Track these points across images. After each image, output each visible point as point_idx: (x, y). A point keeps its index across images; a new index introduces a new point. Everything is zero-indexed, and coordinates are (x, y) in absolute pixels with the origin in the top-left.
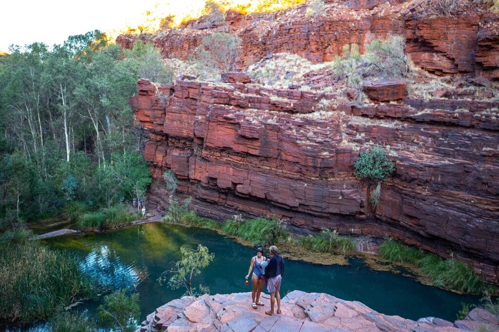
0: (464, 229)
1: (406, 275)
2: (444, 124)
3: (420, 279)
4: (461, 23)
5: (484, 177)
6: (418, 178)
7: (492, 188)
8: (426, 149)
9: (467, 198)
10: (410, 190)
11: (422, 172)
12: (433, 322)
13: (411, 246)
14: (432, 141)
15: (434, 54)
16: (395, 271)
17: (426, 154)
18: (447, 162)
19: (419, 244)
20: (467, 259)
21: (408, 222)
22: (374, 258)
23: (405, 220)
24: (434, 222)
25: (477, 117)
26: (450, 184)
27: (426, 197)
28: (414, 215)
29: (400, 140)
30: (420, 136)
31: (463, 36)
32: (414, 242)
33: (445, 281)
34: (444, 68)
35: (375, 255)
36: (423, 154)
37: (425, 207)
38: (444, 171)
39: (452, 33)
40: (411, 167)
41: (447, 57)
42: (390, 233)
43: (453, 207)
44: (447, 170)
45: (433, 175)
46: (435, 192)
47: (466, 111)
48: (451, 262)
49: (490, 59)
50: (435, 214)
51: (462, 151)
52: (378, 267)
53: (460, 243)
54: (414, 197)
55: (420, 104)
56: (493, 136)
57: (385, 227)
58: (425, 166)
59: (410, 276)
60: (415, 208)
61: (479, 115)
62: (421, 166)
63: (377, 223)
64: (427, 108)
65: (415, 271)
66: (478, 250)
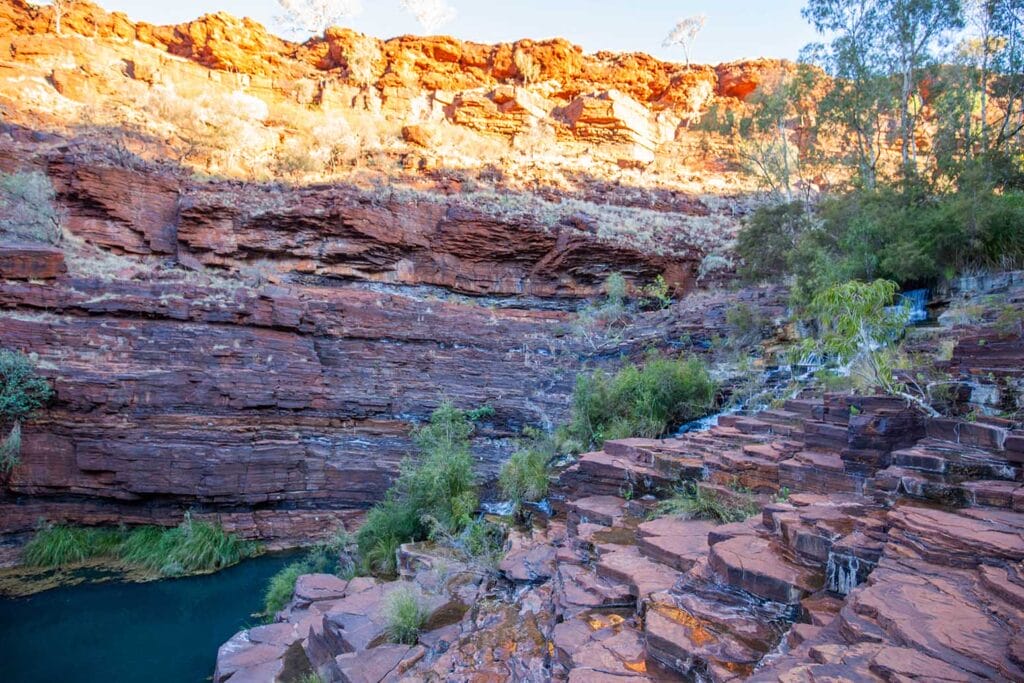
0: (202, 468)
1: (100, 580)
2: (145, 315)
3: (129, 577)
4: (151, 185)
5: (223, 385)
6: (107, 401)
7: (235, 401)
8: (114, 355)
9: (200, 421)
10: (92, 425)
11: (113, 391)
12: (252, 641)
13: (98, 525)
14: (124, 343)
15: (108, 222)
16: (72, 581)
17: (116, 362)
18: (158, 371)
19: (114, 517)
20: (211, 515)
21: (88, 483)
22: (16, 572)
23: (82, 483)
24: (146, 471)
25: (196, 305)
26: (167, 404)
27: (126, 432)
28: (103, 468)
29: (57, 343)
30: (100, 336)
31: (156, 202)
32: (102, 517)
33: (182, 561)
34: (127, 244)
35: (15, 568)
36: (110, 364)
37: (127, 448)
38: (156, 383)
39: (138, 195)
40: (90, 383)
41: (132, 229)
42: (49, 514)
43: (178, 438)
44: (160, 384)
45: (136, 393)
46: (142, 420)
47: (179, 297)
48: (187, 527)
49: (199, 237)
50: (147, 456)
51: (181, 352)
52: (30, 586)
53: (198, 493)
54: (100, 436)
55: (94, 286)
56: (227, 330)
57: (35, 506)
58: (121, 380)
59: (108, 578)
60: (105, 454)
61: (201, 303)
62: (113, 380)
63: (15, 503)
64: (108, 292)
65: (115, 566)
66: (228, 496)
